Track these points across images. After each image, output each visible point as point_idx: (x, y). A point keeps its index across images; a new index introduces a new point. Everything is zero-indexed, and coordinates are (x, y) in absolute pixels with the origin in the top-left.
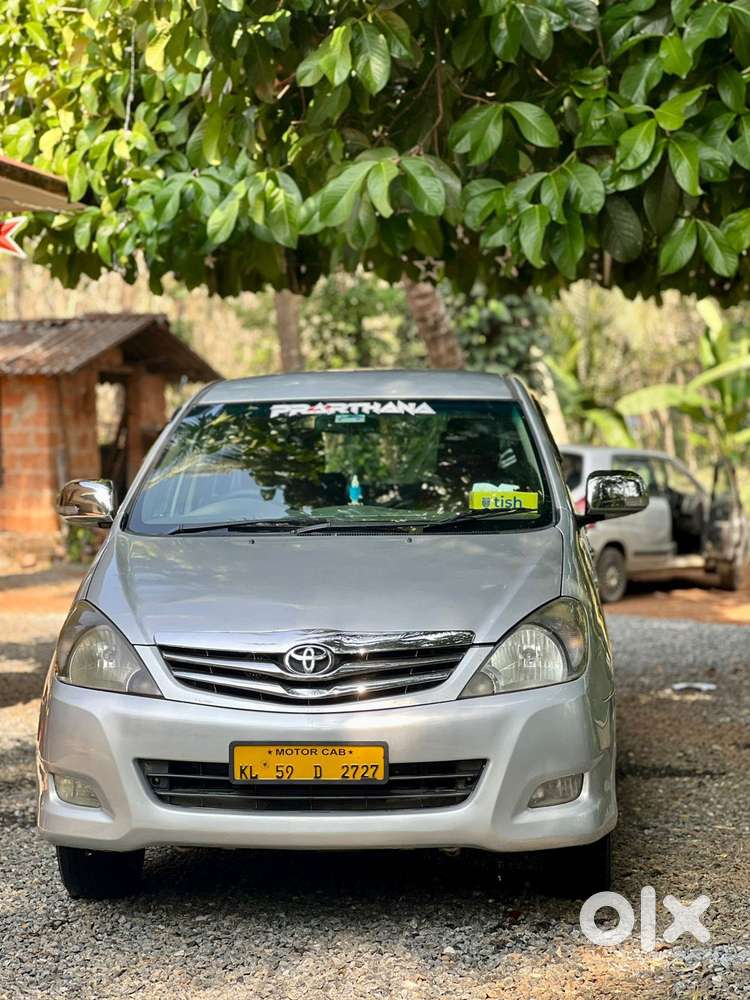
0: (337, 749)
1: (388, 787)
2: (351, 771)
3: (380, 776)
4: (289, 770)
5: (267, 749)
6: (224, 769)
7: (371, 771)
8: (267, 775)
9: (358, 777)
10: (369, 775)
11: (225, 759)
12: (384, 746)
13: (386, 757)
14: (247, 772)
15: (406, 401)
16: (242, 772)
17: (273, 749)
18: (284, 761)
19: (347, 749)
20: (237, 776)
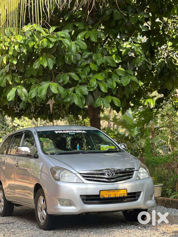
0: (118, 190)
1: (127, 197)
2: (121, 195)
3: (126, 195)
4: (110, 195)
5: (106, 191)
6: (98, 196)
7: (124, 194)
8: (106, 196)
9: (122, 196)
10: (124, 195)
11: (98, 194)
12: (126, 189)
13: (127, 191)
14: (103, 196)
15: (80, 130)
16: (102, 196)
17: (107, 191)
18: (109, 193)
19: (120, 190)
20: (101, 197)
